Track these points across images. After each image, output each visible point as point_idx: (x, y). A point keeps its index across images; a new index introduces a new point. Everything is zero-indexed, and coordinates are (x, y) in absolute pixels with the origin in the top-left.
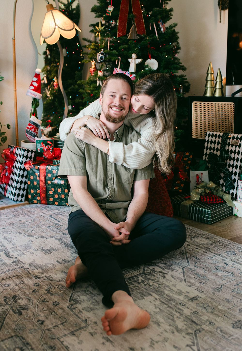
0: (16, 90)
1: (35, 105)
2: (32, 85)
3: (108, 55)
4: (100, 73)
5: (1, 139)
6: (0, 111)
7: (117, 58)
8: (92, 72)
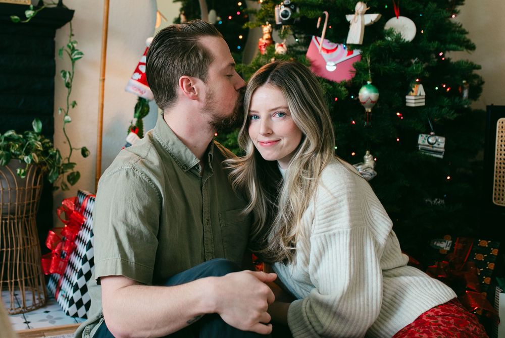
0: (104, 80)
1: (141, 112)
2: (137, 70)
3: (300, 7)
4: (280, 47)
5: (68, 177)
6: (70, 120)
7: (319, 12)
8: (263, 47)
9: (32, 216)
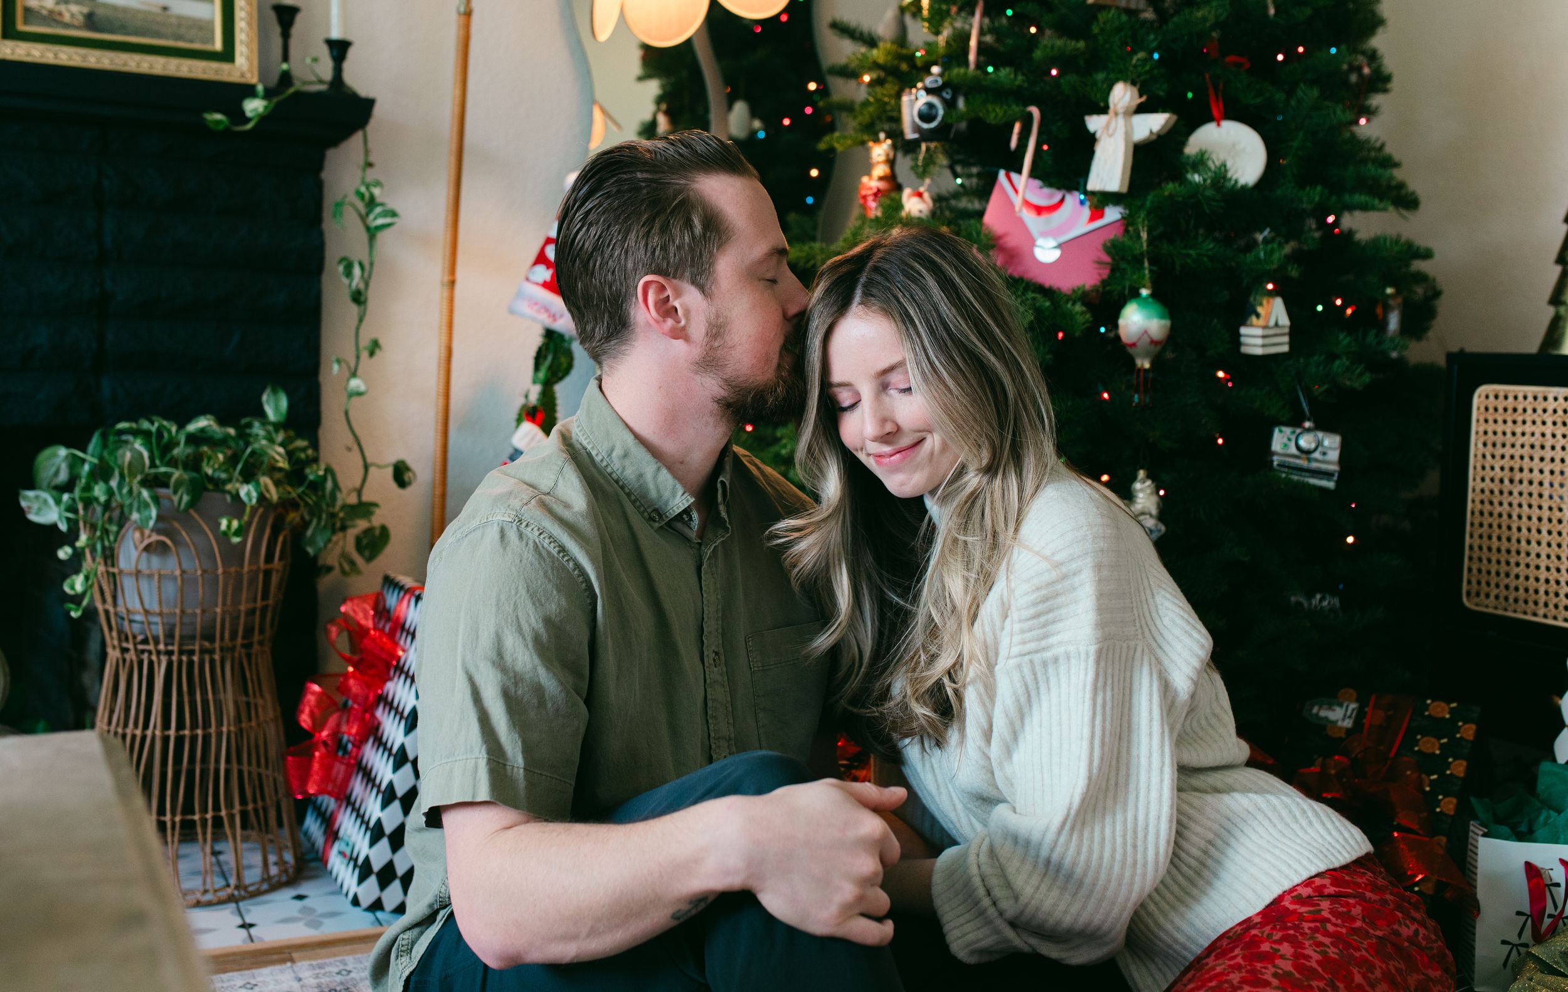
0: (452, 283)
1: (550, 368)
2: (541, 259)
3: (966, 96)
4: (915, 200)
5: (358, 540)
6: (363, 388)
7: (1016, 109)
8: (870, 199)
9: (261, 643)
